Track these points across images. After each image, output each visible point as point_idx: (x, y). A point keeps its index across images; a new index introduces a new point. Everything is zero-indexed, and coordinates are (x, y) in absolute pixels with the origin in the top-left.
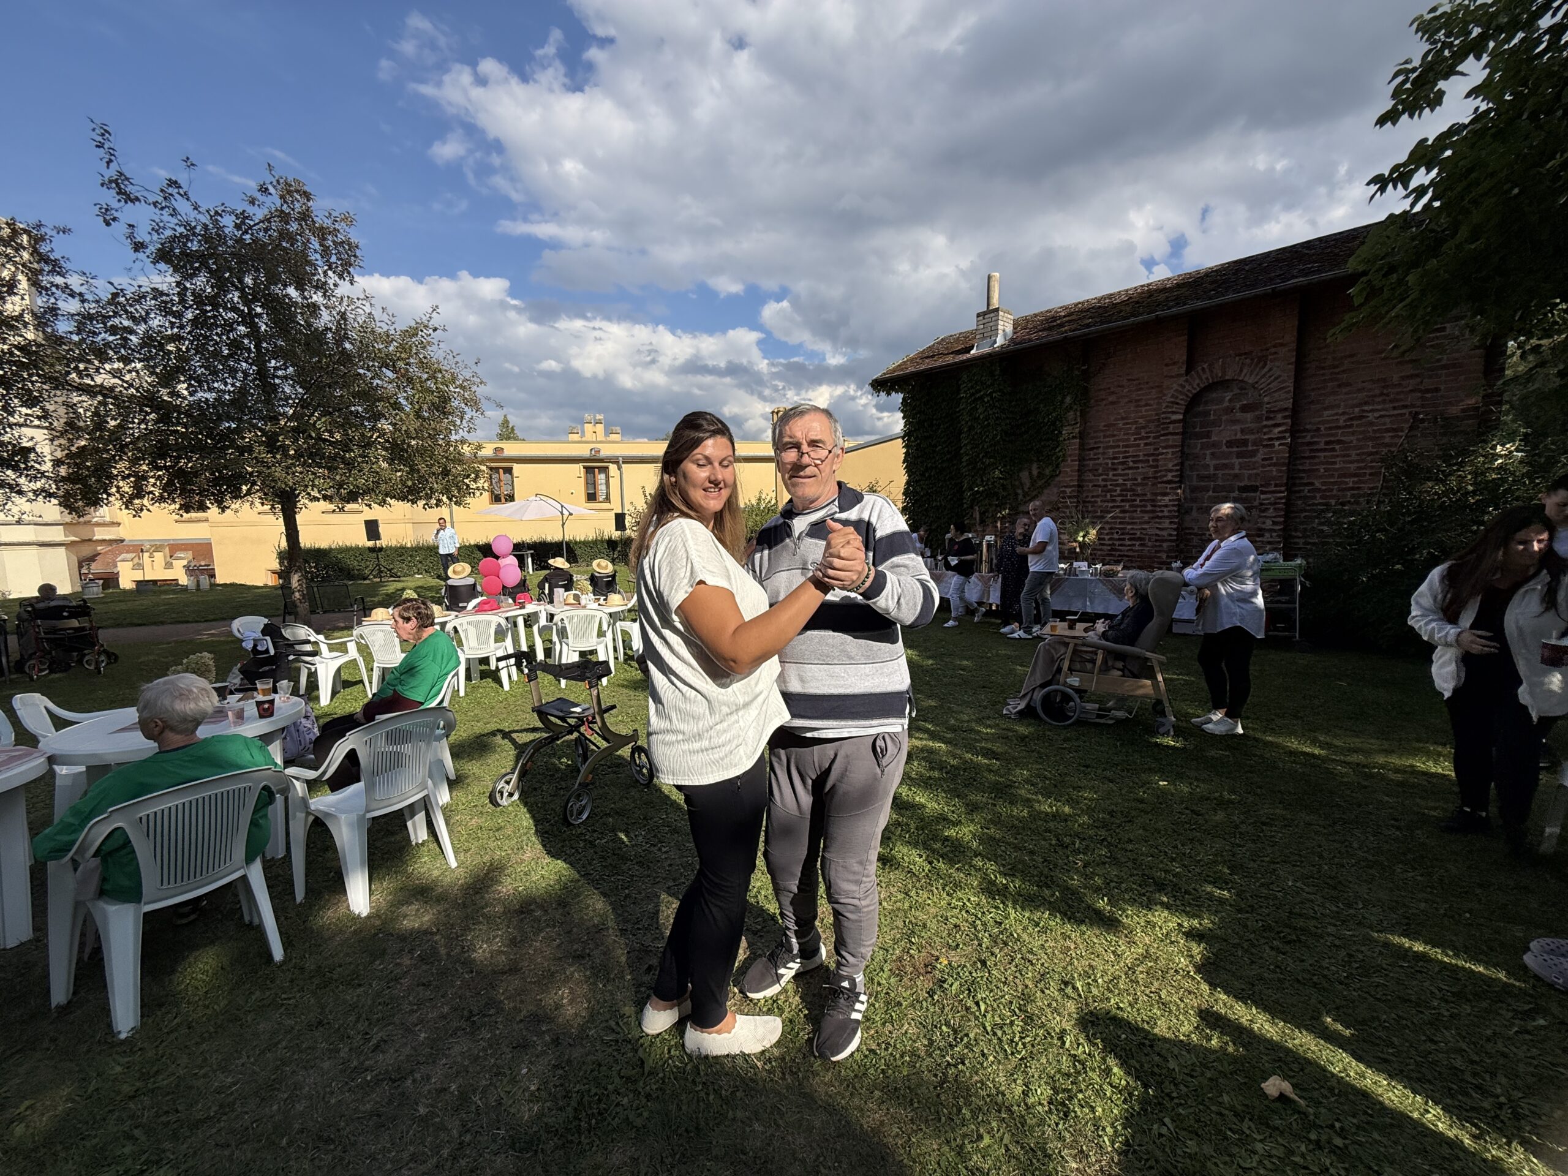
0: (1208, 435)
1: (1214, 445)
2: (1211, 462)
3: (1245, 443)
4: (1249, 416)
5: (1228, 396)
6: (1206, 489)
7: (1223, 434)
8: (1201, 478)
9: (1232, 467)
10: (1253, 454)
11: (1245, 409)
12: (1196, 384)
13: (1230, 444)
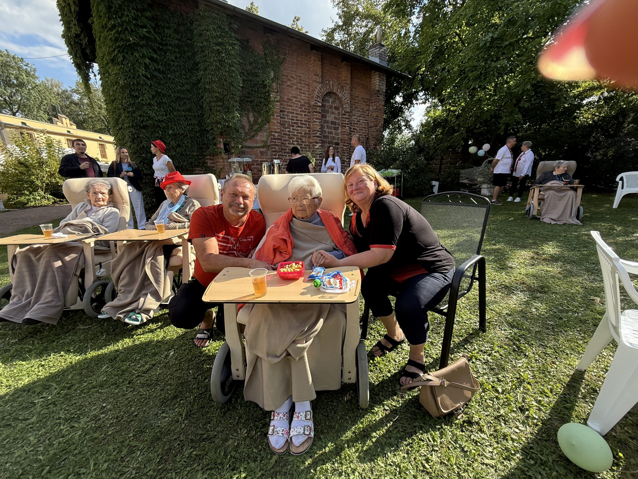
0: (326, 116)
1: (327, 122)
3: (335, 123)
4: (336, 112)
5: (331, 100)
7: (330, 118)
9: (331, 133)
10: (338, 129)
11: (336, 108)
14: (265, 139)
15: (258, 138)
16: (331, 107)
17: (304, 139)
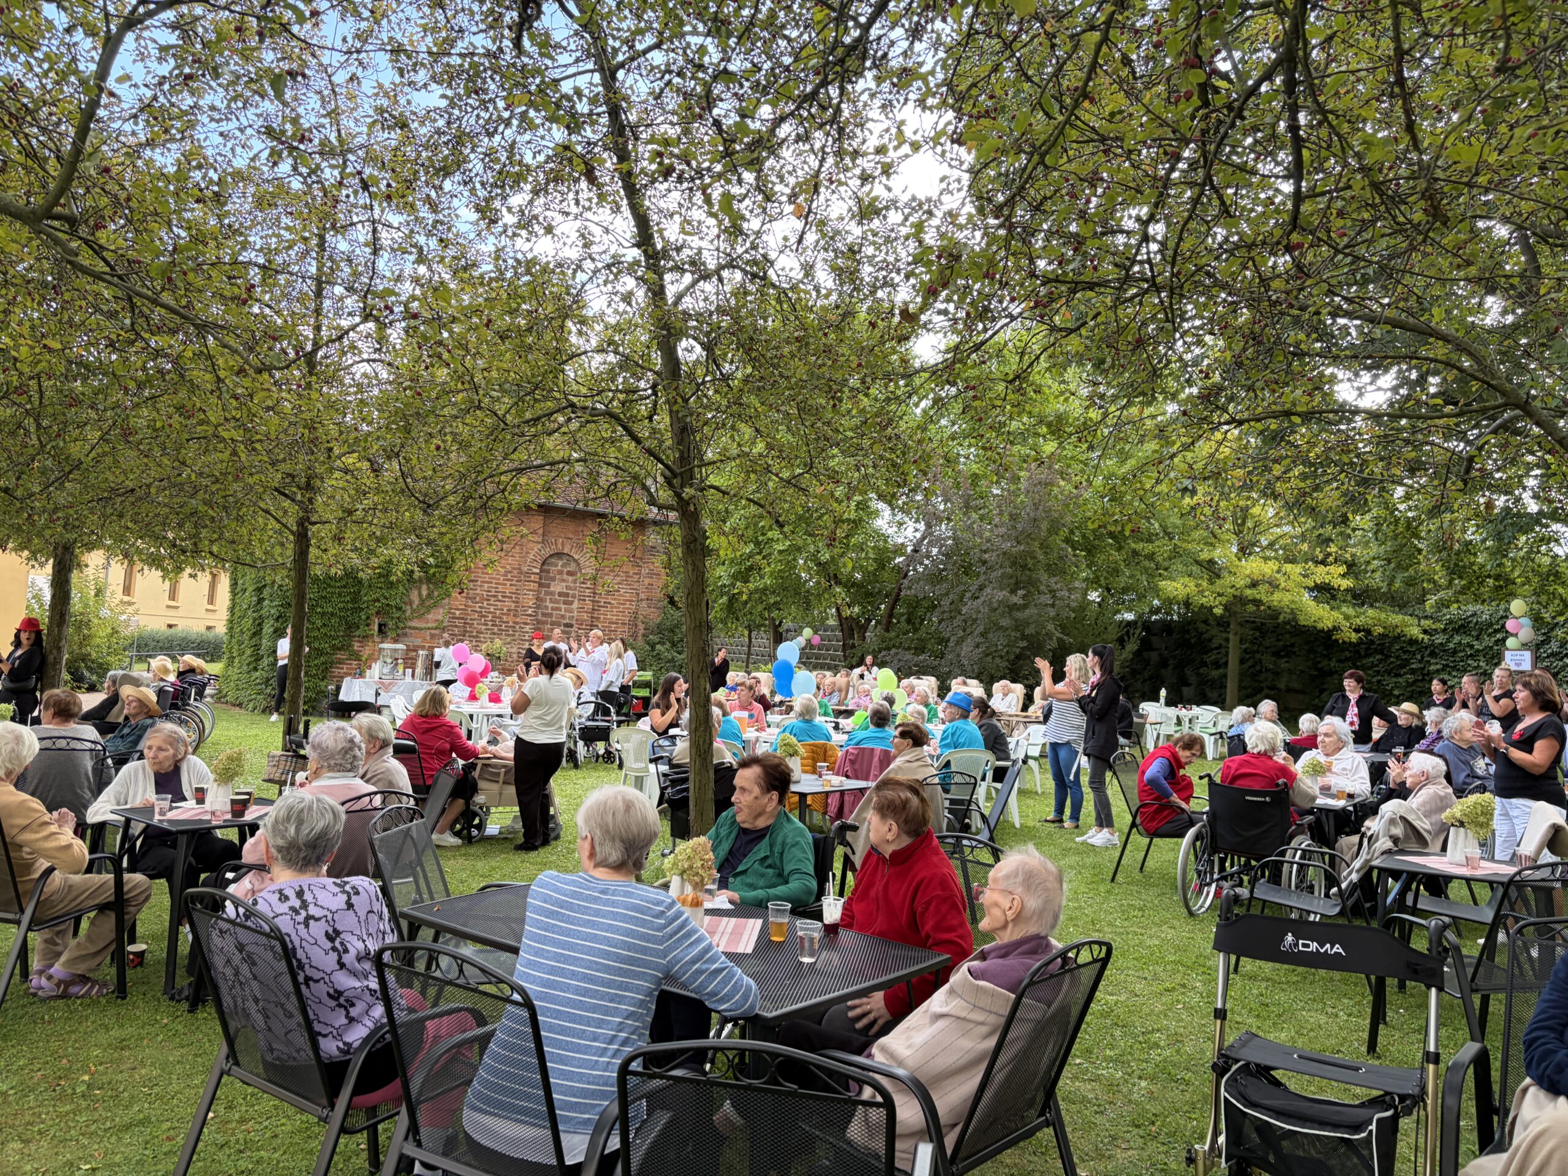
0: (548, 586)
1: (552, 593)
2: (550, 605)
3: (567, 595)
4: (570, 578)
5: (560, 563)
6: (546, 623)
7: (557, 587)
8: (544, 615)
9: (559, 609)
10: (571, 603)
11: (570, 573)
12: (548, 552)
13: (560, 594)
14: (440, 618)
15: (430, 616)
16: (561, 573)
17: (505, 618)
